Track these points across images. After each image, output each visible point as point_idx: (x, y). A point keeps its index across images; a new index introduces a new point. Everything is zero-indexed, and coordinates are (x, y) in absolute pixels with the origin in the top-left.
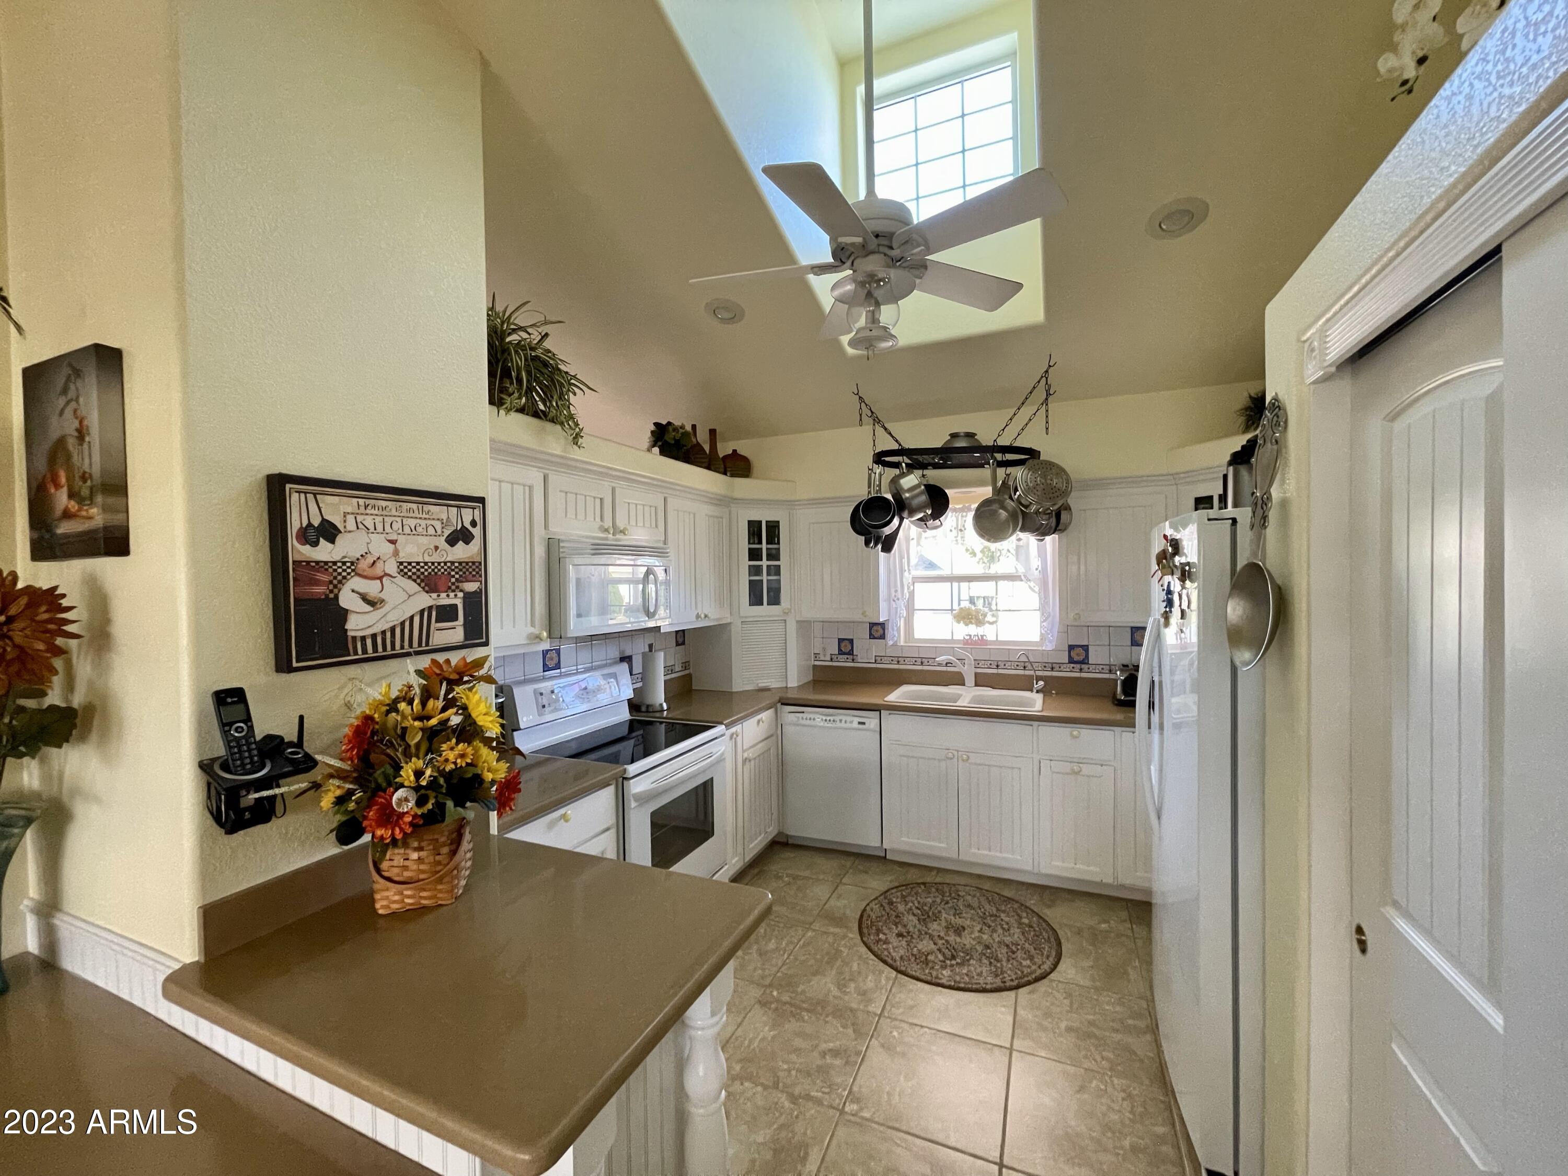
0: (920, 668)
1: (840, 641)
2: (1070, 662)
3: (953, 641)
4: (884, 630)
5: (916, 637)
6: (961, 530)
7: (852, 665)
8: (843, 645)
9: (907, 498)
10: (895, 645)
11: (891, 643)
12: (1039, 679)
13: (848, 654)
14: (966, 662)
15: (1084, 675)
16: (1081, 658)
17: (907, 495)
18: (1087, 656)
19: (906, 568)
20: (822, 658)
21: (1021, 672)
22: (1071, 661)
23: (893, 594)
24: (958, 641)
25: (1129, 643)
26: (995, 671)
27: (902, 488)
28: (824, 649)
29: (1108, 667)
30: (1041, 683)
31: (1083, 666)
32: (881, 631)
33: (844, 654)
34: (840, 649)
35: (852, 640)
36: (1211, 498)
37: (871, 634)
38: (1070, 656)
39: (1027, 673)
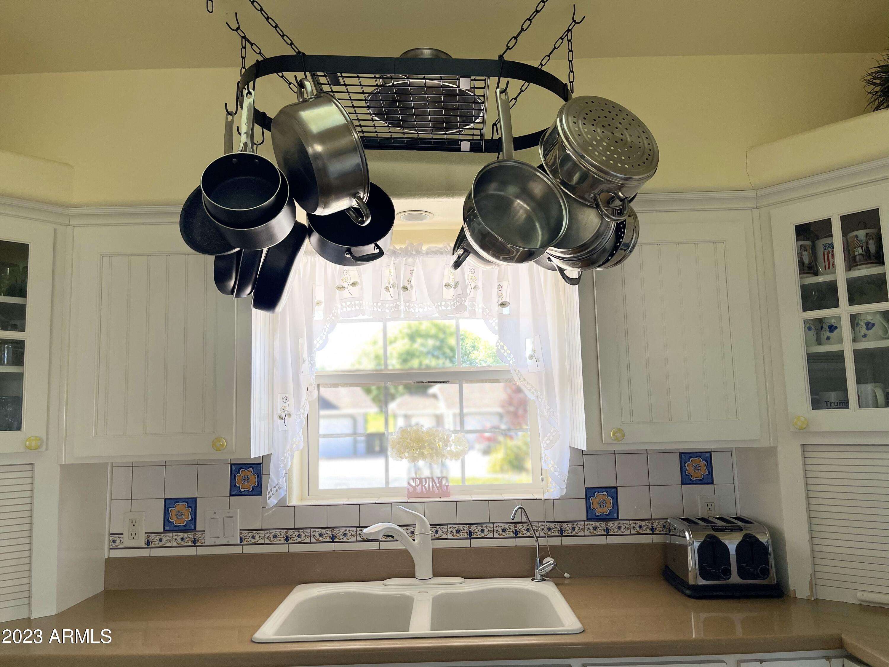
0: (329, 547)
1: (169, 503)
2: (589, 519)
3: (387, 490)
4: (260, 476)
5: (322, 487)
6: (405, 288)
7: (191, 551)
8: (173, 511)
9: (317, 156)
10: (282, 505)
11: (272, 501)
12: (545, 552)
13: (186, 529)
14: (417, 530)
15: (612, 540)
16: (606, 510)
17: (319, 148)
18: (616, 505)
19: (305, 356)
20: (128, 543)
21: (510, 543)
22: (591, 517)
23: (279, 403)
24: (396, 491)
25: (678, 479)
26: (466, 543)
27: (306, 132)
28: (133, 523)
29: (649, 524)
30: (549, 560)
31: (611, 524)
32: (254, 480)
33: (176, 529)
34: (166, 521)
35: (194, 500)
36: (827, 222)
37: (233, 486)
38: (588, 508)
39: (522, 542)
